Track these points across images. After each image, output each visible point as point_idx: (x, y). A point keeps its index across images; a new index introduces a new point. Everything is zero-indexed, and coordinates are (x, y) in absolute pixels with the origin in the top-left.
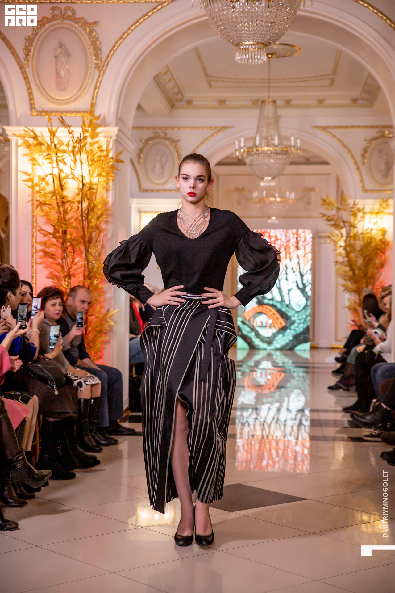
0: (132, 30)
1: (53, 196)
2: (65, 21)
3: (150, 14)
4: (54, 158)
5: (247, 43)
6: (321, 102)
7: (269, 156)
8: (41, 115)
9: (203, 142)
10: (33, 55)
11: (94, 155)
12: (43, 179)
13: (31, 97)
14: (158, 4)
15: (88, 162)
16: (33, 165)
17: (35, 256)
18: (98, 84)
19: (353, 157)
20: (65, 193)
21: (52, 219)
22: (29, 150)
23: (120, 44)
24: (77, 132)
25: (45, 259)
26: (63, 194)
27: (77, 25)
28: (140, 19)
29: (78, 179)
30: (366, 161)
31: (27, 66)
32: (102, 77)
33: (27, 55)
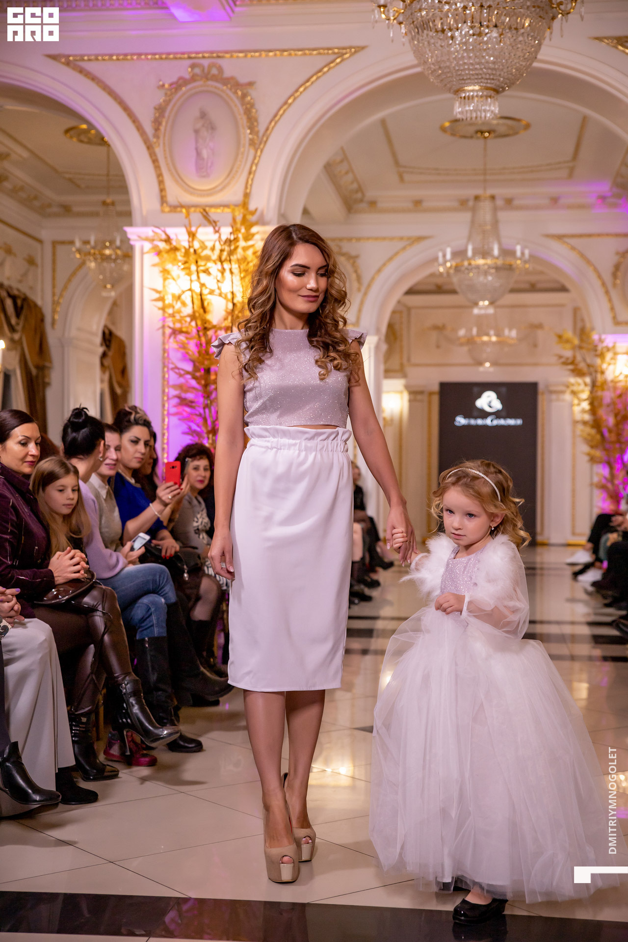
0: (301, 93)
1: (192, 320)
2: (210, 83)
3: (326, 69)
4: (193, 268)
5: (470, 88)
6: (555, 201)
7: (486, 273)
8: (175, 212)
9: (391, 259)
10: (165, 130)
11: (248, 263)
12: (179, 297)
13: (162, 186)
14: (335, 56)
15: (241, 273)
16: (165, 279)
17: (166, 405)
18: (254, 168)
19: (600, 276)
20: (209, 317)
21: (191, 353)
22: (160, 259)
23: (284, 111)
24: (226, 232)
25: (180, 409)
26: (205, 318)
27: (225, 88)
28: (312, 77)
29: (226, 295)
30: (618, 282)
31: (157, 144)
32: (260, 157)
33: (157, 129)
